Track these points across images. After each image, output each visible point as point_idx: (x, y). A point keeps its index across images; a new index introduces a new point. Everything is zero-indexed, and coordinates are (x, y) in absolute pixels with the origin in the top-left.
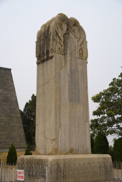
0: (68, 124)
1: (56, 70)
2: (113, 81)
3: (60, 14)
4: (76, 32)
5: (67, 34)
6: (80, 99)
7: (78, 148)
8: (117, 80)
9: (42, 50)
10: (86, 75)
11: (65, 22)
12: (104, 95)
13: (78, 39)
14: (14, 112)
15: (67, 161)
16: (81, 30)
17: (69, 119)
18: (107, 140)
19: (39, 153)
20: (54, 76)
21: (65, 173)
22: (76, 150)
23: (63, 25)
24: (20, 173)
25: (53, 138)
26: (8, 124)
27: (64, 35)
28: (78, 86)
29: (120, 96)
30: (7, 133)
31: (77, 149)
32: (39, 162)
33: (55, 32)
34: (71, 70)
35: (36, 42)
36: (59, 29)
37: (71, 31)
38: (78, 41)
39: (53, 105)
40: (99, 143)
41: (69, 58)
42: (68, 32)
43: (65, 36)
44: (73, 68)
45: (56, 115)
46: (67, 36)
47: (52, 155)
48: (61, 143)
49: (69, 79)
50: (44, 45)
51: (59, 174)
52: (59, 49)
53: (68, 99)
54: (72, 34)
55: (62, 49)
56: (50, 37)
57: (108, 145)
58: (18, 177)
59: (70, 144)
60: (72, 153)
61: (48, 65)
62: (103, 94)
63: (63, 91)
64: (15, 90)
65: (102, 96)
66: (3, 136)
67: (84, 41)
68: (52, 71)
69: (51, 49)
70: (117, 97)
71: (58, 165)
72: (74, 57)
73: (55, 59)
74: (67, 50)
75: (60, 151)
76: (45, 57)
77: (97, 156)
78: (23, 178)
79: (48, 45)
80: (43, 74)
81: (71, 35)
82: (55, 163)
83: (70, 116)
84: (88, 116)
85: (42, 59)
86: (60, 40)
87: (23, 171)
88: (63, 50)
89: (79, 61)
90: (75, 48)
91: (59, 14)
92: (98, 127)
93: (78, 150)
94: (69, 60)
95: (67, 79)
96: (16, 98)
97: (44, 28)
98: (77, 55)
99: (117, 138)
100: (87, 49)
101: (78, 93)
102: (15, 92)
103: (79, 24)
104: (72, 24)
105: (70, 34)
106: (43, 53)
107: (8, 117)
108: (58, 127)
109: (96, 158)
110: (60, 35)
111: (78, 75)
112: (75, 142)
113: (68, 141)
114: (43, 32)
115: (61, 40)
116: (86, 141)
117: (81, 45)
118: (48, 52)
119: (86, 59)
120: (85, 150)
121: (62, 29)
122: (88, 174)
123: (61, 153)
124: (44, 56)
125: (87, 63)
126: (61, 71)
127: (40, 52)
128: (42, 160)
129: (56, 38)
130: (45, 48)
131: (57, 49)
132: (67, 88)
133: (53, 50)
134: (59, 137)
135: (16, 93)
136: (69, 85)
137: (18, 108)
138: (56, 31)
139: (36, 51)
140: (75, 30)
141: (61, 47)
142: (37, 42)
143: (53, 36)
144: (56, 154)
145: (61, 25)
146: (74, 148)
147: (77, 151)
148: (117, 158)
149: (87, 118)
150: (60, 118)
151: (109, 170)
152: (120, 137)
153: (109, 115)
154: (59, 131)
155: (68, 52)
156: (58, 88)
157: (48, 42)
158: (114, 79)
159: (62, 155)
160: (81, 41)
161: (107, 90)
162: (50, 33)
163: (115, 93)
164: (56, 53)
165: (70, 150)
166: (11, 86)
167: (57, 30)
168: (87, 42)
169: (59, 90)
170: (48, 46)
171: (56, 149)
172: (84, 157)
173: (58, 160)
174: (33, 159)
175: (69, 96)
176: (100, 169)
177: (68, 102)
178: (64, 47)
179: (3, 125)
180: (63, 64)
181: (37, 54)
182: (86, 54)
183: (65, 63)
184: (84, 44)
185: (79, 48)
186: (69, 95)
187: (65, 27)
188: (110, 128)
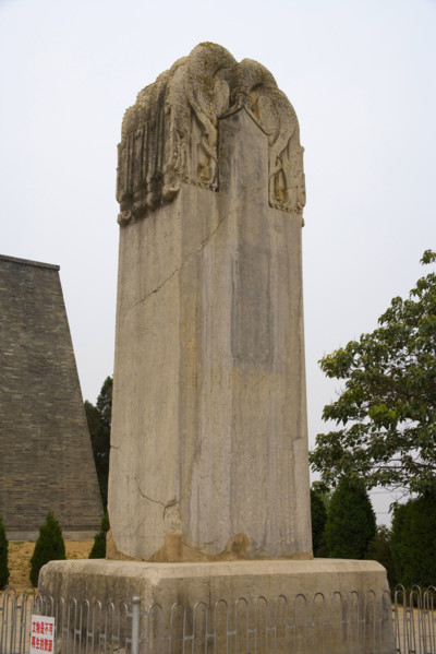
0: (229, 447)
1: (184, 243)
2: (391, 306)
3: (207, 45)
4: (262, 111)
5: (231, 117)
6: (276, 356)
7: (265, 537)
8: (406, 303)
9: (137, 174)
10: (299, 267)
11: (222, 73)
12: (361, 353)
13: (272, 138)
14: (66, 410)
15: (217, 587)
16: (281, 105)
17: (233, 426)
18: (369, 506)
19: (118, 553)
20: (179, 265)
21: (207, 635)
22: (254, 543)
23: (217, 84)
24: (40, 628)
25: (170, 498)
26: (45, 447)
27: (219, 119)
28: (269, 307)
29: (414, 358)
30: (40, 477)
31: (261, 538)
32: (114, 586)
33: (185, 106)
34: (242, 248)
35: (119, 146)
36: (201, 98)
37: (243, 107)
38: (270, 145)
39: (172, 373)
40: (342, 517)
41: (234, 202)
42: (233, 109)
43: (221, 121)
44: (251, 239)
45: (181, 411)
46: (231, 123)
47: (166, 560)
48: (199, 518)
49: (235, 280)
50: (145, 153)
51: (185, 638)
52: (201, 167)
53: (230, 354)
54: (246, 116)
55: (210, 169)
56: (167, 126)
57: (374, 524)
58: (33, 643)
59: (232, 520)
60: (242, 553)
61: (158, 225)
62: (359, 349)
63: (210, 320)
64: (70, 337)
65: (354, 354)
66: (25, 486)
67: (292, 146)
68: (171, 249)
69: (171, 168)
70: (408, 359)
71: (182, 600)
72: (254, 200)
73: (183, 204)
74: (227, 175)
75: (194, 545)
76: (149, 197)
77: (333, 566)
78: (50, 650)
79: (160, 153)
80: (140, 261)
81: (245, 119)
82: (173, 592)
83: (234, 417)
84: (303, 419)
85: (137, 205)
86: (204, 139)
87: (51, 620)
88: (213, 174)
89: (273, 216)
90: (260, 167)
91: (201, 44)
92: (341, 462)
93: (264, 542)
94: (237, 210)
95: (227, 278)
96: (74, 361)
97: (147, 97)
98: (267, 195)
99: (404, 501)
100: (303, 175)
101: (268, 331)
102: (70, 344)
103: (275, 83)
104: (248, 83)
105: (241, 119)
106: (143, 185)
107: (45, 426)
108: (189, 455)
109: (328, 574)
110: (203, 119)
111: (269, 267)
112: (251, 513)
113: (228, 508)
114: (144, 109)
115: (207, 136)
116: (295, 508)
117: (279, 158)
118: (158, 179)
119: (299, 210)
120: (288, 542)
121: (211, 98)
122: (300, 637)
123: (198, 555)
124: (143, 197)
125: (303, 225)
126: (205, 249)
127: (132, 180)
128: (123, 579)
129: (187, 128)
130: (147, 166)
131: (191, 168)
132: (226, 313)
133: (176, 170)
134: (193, 492)
135: (71, 346)
136: (233, 301)
137: (76, 397)
138: (189, 105)
139: (119, 180)
140: (260, 103)
141: (209, 164)
142: (121, 148)
143: (178, 121)
144: (179, 558)
145: (208, 84)
146: (249, 536)
147: (258, 546)
148: (403, 569)
149: (298, 423)
150: (197, 423)
151: (376, 619)
152: (415, 495)
153: (380, 420)
154: (191, 472)
155: (234, 181)
156: (194, 311)
157: (160, 144)
158: (396, 301)
159: (200, 561)
160: (280, 145)
161: (373, 336)
162: (166, 110)
163: (400, 346)
164: (189, 181)
165: (231, 543)
166: (57, 322)
167: (192, 102)
168: (303, 150)
169: (195, 320)
170: (159, 158)
171: (180, 538)
172: (284, 572)
173: (182, 583)
174: (92, 576)
175: (232, 342)
176: (344, 618)
177: (228, 362)
178: (218, 164)
179: (28, 450)
180: (214, 225)
181: (123, 188)
182: (300, 190)
183: (222, 219)
184: (291, 155)
185: (274, 169)
186: (232, 337)
187: (222, 91)
188: (382, 464)
